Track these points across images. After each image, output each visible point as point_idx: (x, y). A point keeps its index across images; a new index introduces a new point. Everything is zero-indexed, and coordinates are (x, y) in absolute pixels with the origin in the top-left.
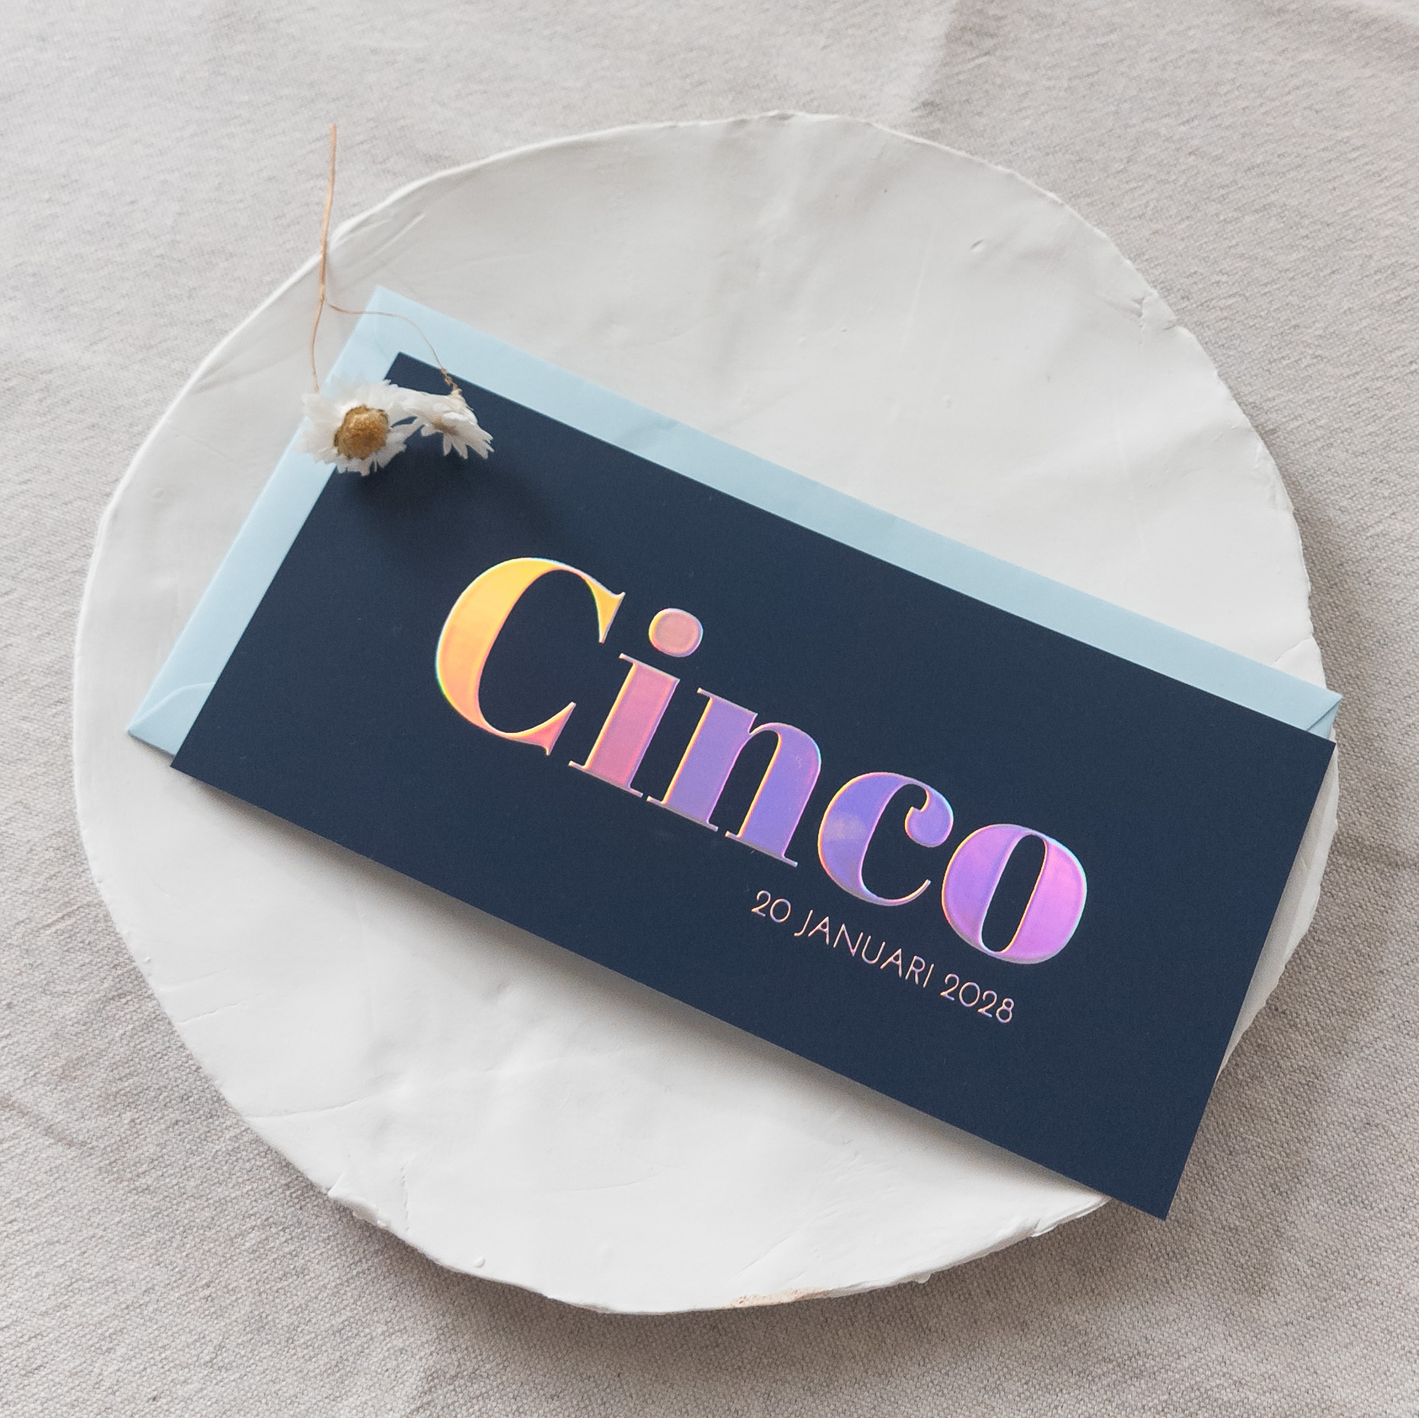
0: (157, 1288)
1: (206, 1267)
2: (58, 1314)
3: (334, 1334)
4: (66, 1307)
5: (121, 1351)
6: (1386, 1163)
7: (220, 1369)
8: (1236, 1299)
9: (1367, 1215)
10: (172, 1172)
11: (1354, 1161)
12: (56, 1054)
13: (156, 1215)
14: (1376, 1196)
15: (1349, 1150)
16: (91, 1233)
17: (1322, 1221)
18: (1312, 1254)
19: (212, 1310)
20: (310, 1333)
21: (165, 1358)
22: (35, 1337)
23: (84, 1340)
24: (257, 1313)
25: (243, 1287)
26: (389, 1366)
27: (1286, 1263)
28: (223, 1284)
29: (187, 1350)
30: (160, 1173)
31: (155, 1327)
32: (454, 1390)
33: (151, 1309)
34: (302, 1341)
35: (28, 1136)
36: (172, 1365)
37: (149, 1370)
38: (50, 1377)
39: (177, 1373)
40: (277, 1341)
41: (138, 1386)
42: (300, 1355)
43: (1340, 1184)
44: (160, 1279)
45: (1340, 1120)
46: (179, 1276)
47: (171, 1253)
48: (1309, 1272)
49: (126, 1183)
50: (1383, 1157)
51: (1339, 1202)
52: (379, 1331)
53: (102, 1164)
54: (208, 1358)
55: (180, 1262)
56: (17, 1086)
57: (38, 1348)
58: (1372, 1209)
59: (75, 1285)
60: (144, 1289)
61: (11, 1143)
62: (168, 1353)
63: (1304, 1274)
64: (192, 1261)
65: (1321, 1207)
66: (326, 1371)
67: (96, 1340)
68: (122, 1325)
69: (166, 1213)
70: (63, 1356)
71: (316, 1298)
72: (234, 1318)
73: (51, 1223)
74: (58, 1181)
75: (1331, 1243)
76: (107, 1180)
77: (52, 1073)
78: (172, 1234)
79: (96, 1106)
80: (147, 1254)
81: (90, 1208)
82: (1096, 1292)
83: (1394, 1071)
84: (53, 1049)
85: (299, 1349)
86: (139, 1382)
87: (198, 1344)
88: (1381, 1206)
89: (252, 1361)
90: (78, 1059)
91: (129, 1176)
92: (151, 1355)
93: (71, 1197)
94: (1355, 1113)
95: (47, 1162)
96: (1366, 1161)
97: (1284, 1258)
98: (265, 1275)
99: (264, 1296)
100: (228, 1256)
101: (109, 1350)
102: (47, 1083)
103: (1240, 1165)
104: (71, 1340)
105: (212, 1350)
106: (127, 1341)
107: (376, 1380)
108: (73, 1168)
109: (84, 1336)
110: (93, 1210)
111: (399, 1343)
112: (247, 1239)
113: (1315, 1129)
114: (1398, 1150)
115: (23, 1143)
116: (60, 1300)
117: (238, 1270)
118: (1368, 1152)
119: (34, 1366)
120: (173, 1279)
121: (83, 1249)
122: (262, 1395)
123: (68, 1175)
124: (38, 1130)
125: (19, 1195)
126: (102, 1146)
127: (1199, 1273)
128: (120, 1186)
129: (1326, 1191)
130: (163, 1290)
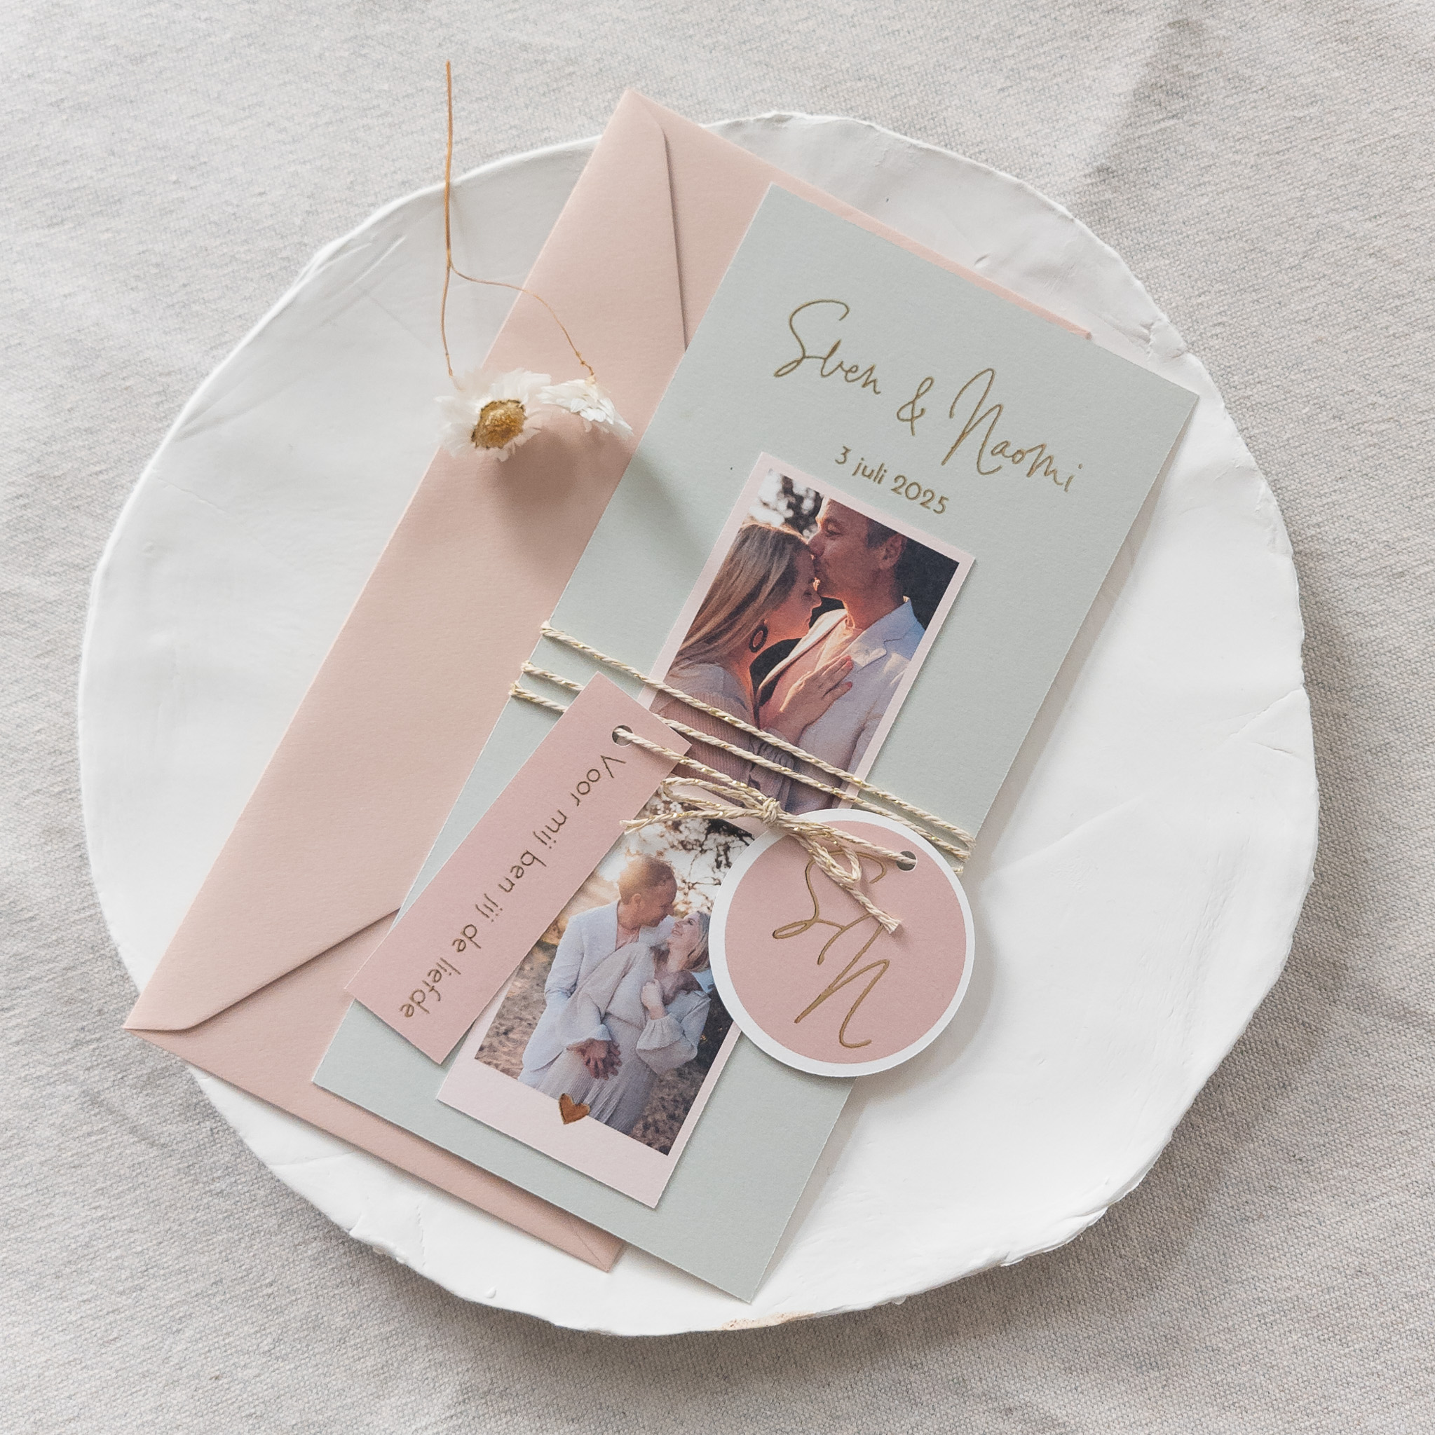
0: (224, 1281)
1: (270, 1268)
2: (134, 1294)
3: (382, 1340)
4: (141, 1289)
5: (189, 1333)
6: (1369, 1309)
7: (277, 1358)
8: (1206, 1412)
9: (1342, 1352)
10: (243, 1180)
11: (1340, 1303)
12: (142, 1062)
13: (228, 1217)
14: (1354, 1336)
15: (1337, 1293)
16: (168, 1227)
17: (1299, 1353)
18: (1285, 1380)
19: (273, 1306)
20: (360, 1336)
21: (229, 1344)
22: (113, 1312)
23: (156, 1320)
24: (313, 1313)
25: (303, 1289)
26: (428, 1375)
27: (1259, 1386)
28: (285, 1285)
29: (248, 1339)
30: (233, 1180)
31: (221, 1315)
32: (486, 1403)
33: (218, 1299)
34: (353, 1343)
35: (114, 1132)
36: (234, 1350)
37: (213, 1352)
38: (125, 1348)
39: (238, 1358)
40: (330, 1340)
41: (202, 1365)
42: (350, 1354)
43: (1323, 1321)
44: (228, 1274)
45: (1335, 1265)
46: (245, 1273)
47: (240, 1252)
48: (1278, 1395)
49: (201, 1185)
50: (1368, 1303)
51: (1318, 1338)
52: (423, 1343)
53: (180, 1166)
54: (266, 1348)
55: (248, 1261)
56: (106, 1086)
57: (115, 1321)
58: (1348, 1347)
59: (151, 1271)
60: (213, 1281)
61: (99, 1137)
62: (231, 1339)
63: (1273, 1398)
64: (258, 1261)
65: (1301, 1340)
66: (372, 1372)
67: (167, 1321)
68: (191, 1310)
69: (236, 1216)
70: (137, 1332)
71: (369, 1306)
72: (292, 1315)
73: (131, 1213)
74: (140, 1177)
75: (1304, 1373)
76: (184, 1181)
77: (138, 1077)
78: (241, 1236)
79: (177, 1113)
80: (217, 1250)
81: (168, 1204)
82: (1079, 1389)
83: (1394, 1226)
84: (139, 1058)
85: (349, 1349)
86: (204, 1362)
87: (259, 1335)
88: (1357, 1346)
89: (306, 1355)
90: (162, 1069)
91: (205, 1179)
92: (216, 1340)
93: (151, 1191)
94: (1350, 1260)
95: (130, 1159)
96: (1351, 1305)
97: (1257, 1380)
98: (323, 1281)
99: (321, 1299)
100: (291, 1260)
101: (178, 1331)
102: (134, 1086)
103: (1232, 1293)
104: (145, 1318)
105: (270, 1340)
106: (196, 1325)
107: (416, 1385)
108: (154, 1166)
109: (157, 1316)
110: (170, 1207)
111: (439, 1356)
112: (310, 1247)
113: (1310, 1270)
114: (1383, 1298)
115: (109, 1138)
116: (136, 1283)
117: (299, 1273)
118: (1355, 1297)
119: (111, 1338)
120: (240, 1275)
121: (160, 1240)
122: (313, 1385)
123: (150, 1172)
124: (123, 1128)
125: (103, 1185)
126: (182, 1150)
127: (1176, 1384)
128: (196, 1187)
129: (1308, 1326)
130: (230, 1284)
